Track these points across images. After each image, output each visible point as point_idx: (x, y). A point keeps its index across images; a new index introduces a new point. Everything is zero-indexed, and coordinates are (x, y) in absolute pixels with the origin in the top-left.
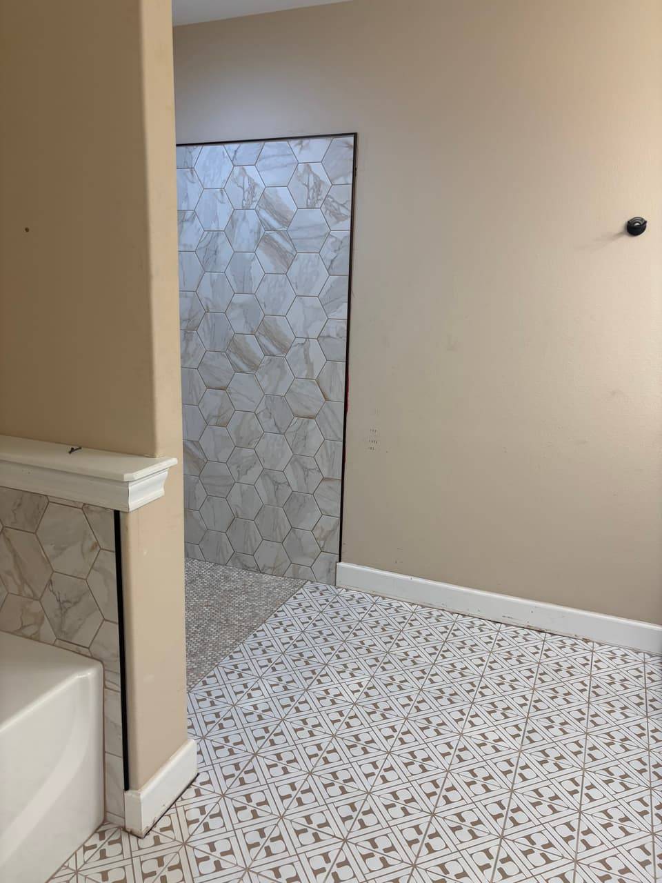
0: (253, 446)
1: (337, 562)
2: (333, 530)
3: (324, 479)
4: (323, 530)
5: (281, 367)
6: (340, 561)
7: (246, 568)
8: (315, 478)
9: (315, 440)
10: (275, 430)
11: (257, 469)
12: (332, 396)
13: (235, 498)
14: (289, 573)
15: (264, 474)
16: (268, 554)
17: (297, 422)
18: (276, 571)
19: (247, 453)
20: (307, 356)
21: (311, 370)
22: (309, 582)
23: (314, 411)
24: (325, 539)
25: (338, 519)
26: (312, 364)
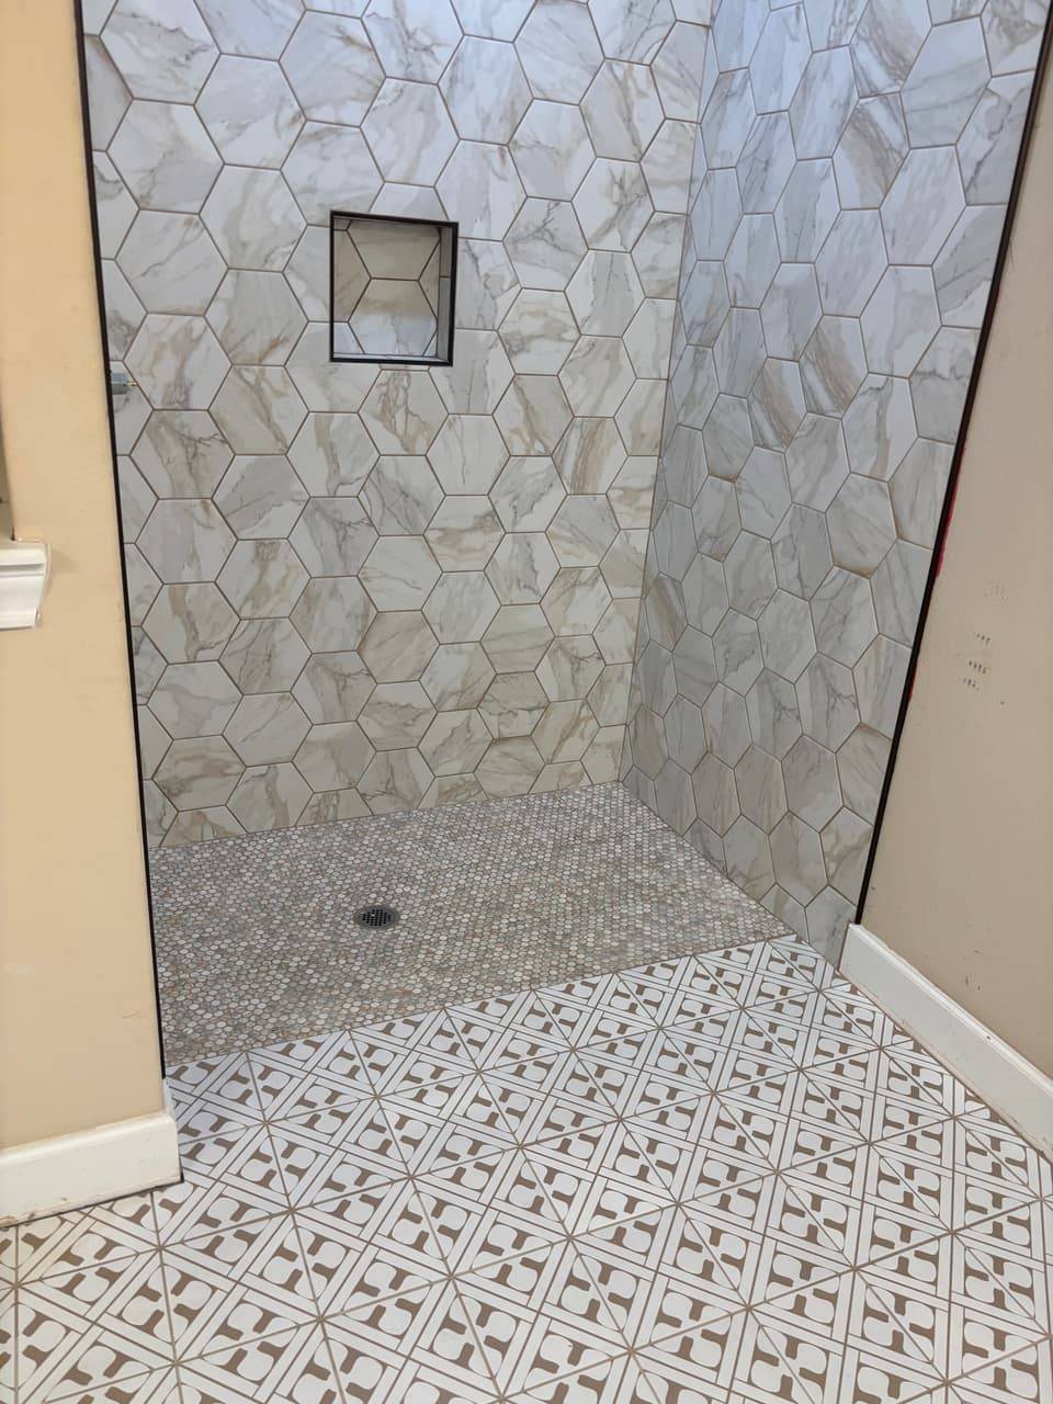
0: (755, 615)
1: (850, 922)
2: (857, 848)
3: (861, 726)
4: (838, 838)
5: (830, 441)
6: (858, 921)
7: (708, 857)
8: (846, 719)
9: (862, 630)
10: (796, 588)
11: (752, 668)
12: (912, 531)
13: (714, 715)
14: (769, 902)
15: (765, 679)
16: (744, 846)
17: (837, 577)
18: (749, 886)
19: (745, 625)
20: (881, 419)
21: (883, 458)
22: (794, 937)
23: (873, 559)
24: (840, 859)
25: (870, 828)
26: (887, 443)
